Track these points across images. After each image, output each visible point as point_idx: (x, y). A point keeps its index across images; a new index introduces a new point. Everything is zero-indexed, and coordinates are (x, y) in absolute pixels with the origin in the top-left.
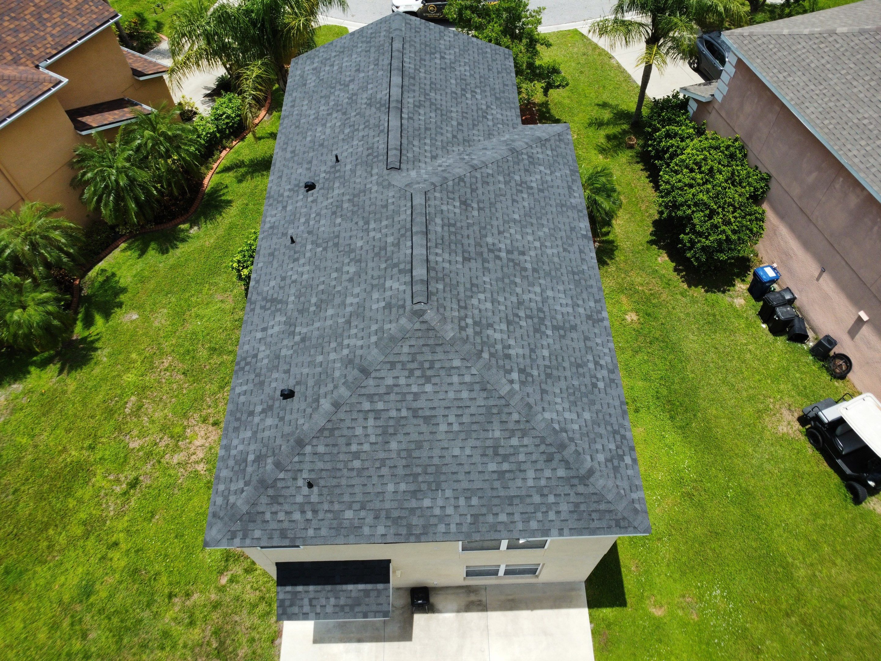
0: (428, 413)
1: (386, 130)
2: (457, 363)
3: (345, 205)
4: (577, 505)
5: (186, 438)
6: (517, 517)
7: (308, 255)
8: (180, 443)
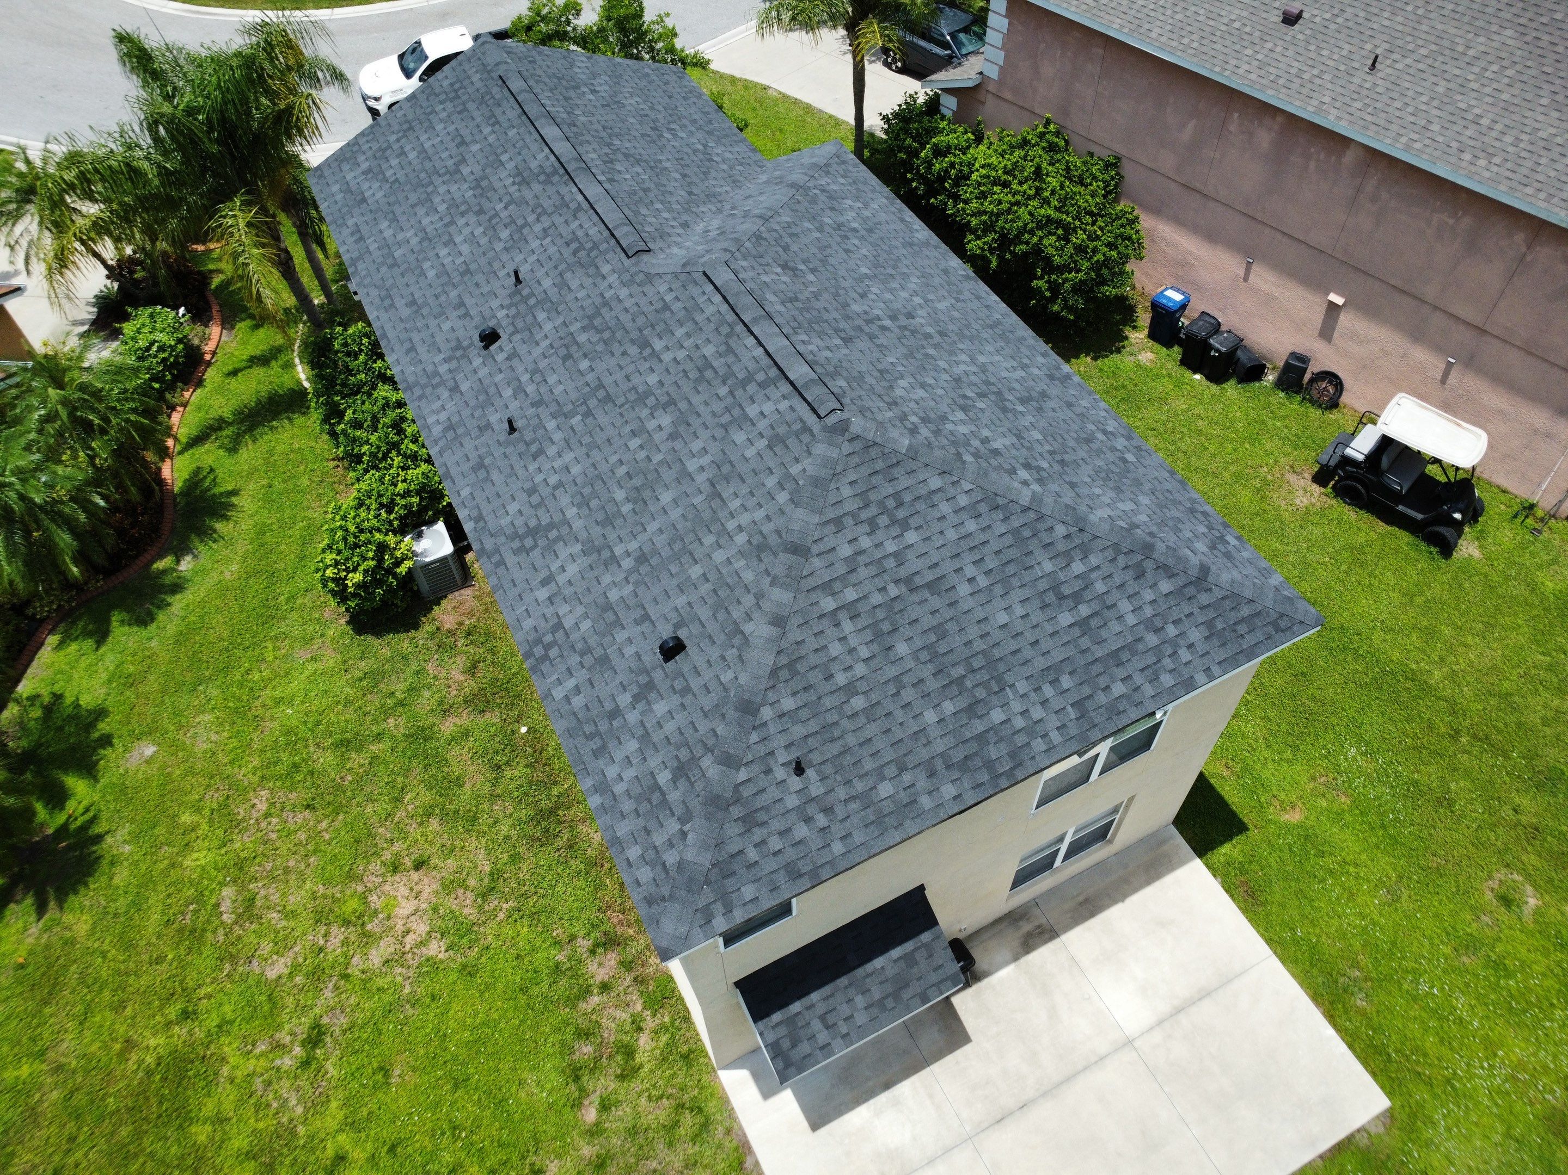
0: (930, 576)
1: (585, 205)
2: (935, 483)
3: (582, 338)
4: (1210, 624)
5: (376, 912)
6: (1138, 679)
7: (558, 436)
8: (369, 927)
